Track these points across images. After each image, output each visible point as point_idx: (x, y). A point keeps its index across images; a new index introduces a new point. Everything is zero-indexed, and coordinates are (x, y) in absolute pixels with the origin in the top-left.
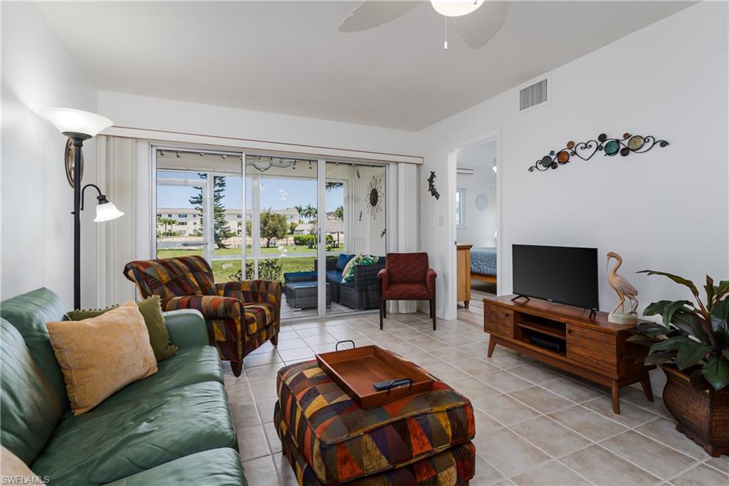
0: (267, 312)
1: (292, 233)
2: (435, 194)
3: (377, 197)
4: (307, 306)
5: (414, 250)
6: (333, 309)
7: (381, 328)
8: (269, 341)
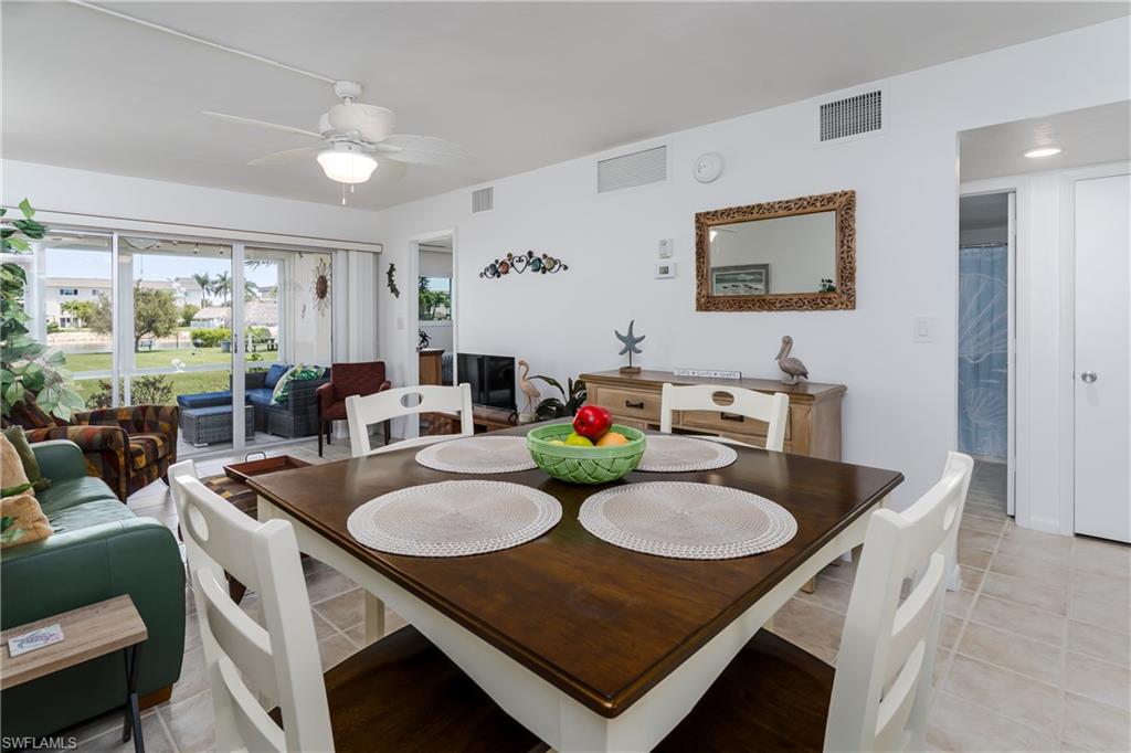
0: (160, 443)
1: (187, 323)
2: (394, 290)
3: (326, 287)
4: (217, 439)
5: (371, 359)
6: (257, 440)
7: (321, 455)
8: (160, 479)
